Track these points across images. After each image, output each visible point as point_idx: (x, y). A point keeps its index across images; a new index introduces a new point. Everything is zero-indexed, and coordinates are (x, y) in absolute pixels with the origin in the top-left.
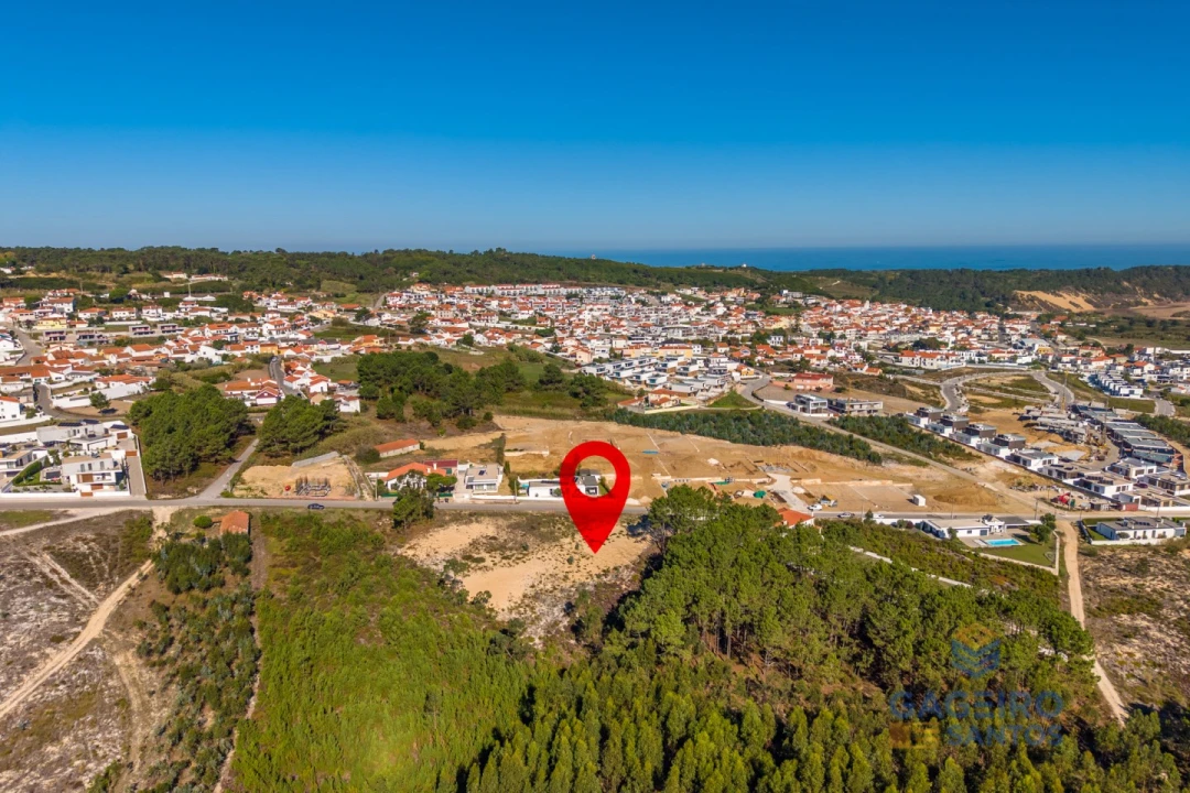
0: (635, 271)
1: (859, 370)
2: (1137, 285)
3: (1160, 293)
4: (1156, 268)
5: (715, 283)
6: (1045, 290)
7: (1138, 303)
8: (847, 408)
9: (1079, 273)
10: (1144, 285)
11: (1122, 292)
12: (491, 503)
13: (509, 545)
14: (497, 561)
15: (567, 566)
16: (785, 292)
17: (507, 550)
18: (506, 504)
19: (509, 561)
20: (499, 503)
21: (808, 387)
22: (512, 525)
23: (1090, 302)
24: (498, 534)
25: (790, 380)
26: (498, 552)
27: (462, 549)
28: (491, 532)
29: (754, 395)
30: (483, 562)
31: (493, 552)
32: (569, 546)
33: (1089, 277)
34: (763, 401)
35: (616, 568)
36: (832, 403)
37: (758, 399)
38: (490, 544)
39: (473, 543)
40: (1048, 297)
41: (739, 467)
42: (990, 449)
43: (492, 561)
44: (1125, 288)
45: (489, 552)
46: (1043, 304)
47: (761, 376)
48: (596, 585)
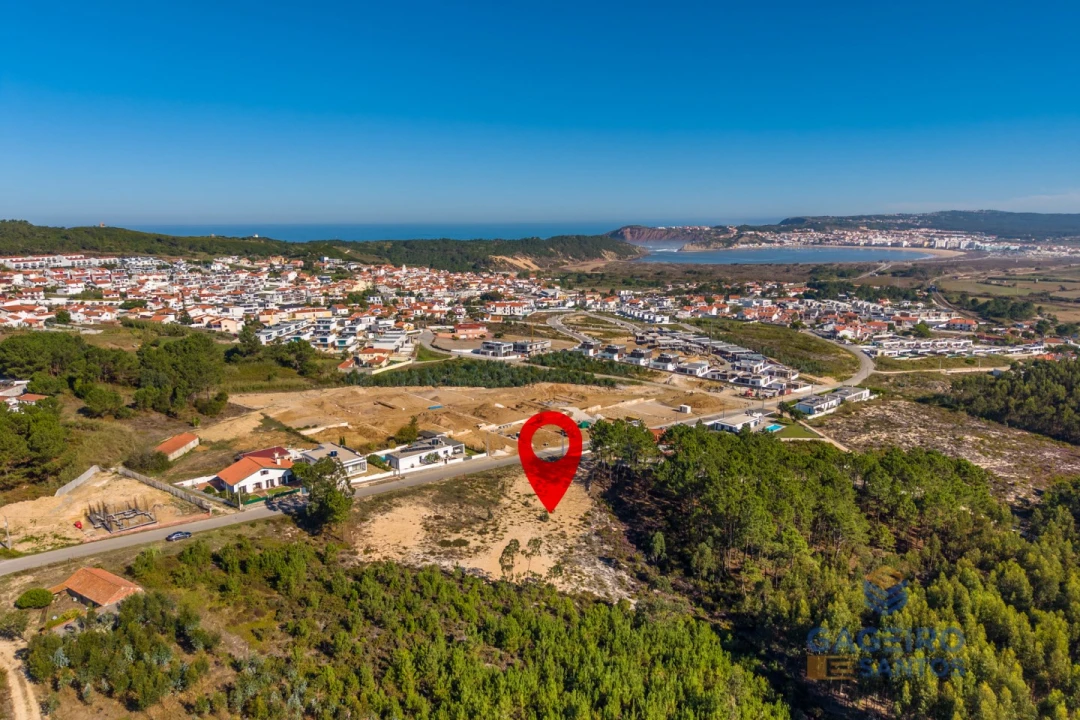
0: (159, 240)
1: (485, 320)
2: (557, 250)
3: (574, 256)
4: (567, 237)
5: (246, 251)
6: (506, 255)
7: (563, 264)
8: (528, 349)
9: (522, 241)
10: (562, 251)
11: (551, 255)
12: (376, 484)
13: (464, 520)
14: (479, 538)
15: (545, 524)
16: (326, 259)
17: (469, 525)
18: (392, 481)
19: (490, 535)
20: (384, 482)
21: (471, 336)
22: (436, 500)
23: (535, 263)
24: (436, 512)
25: (453, 331)
26: (465, 529)
27: (426, 537)
28: (426, 512)
29: (436, 347)
30: (468, 543)
31: (461, 531)
32: (518, 506)
33: (528, 245)
34: (450, 351)
35: (587, 514)
36: (515, 346)
37: (443, 350)
38: (444, 524)
39: (427, 528)
40: (510, 260)
41: (525, 407)
42: (658, 366)
43: (475, 540)
44: (552, 253)
45: (457, 532)
46: (511, 265)
47: (421, 330)
48: (596, 534)
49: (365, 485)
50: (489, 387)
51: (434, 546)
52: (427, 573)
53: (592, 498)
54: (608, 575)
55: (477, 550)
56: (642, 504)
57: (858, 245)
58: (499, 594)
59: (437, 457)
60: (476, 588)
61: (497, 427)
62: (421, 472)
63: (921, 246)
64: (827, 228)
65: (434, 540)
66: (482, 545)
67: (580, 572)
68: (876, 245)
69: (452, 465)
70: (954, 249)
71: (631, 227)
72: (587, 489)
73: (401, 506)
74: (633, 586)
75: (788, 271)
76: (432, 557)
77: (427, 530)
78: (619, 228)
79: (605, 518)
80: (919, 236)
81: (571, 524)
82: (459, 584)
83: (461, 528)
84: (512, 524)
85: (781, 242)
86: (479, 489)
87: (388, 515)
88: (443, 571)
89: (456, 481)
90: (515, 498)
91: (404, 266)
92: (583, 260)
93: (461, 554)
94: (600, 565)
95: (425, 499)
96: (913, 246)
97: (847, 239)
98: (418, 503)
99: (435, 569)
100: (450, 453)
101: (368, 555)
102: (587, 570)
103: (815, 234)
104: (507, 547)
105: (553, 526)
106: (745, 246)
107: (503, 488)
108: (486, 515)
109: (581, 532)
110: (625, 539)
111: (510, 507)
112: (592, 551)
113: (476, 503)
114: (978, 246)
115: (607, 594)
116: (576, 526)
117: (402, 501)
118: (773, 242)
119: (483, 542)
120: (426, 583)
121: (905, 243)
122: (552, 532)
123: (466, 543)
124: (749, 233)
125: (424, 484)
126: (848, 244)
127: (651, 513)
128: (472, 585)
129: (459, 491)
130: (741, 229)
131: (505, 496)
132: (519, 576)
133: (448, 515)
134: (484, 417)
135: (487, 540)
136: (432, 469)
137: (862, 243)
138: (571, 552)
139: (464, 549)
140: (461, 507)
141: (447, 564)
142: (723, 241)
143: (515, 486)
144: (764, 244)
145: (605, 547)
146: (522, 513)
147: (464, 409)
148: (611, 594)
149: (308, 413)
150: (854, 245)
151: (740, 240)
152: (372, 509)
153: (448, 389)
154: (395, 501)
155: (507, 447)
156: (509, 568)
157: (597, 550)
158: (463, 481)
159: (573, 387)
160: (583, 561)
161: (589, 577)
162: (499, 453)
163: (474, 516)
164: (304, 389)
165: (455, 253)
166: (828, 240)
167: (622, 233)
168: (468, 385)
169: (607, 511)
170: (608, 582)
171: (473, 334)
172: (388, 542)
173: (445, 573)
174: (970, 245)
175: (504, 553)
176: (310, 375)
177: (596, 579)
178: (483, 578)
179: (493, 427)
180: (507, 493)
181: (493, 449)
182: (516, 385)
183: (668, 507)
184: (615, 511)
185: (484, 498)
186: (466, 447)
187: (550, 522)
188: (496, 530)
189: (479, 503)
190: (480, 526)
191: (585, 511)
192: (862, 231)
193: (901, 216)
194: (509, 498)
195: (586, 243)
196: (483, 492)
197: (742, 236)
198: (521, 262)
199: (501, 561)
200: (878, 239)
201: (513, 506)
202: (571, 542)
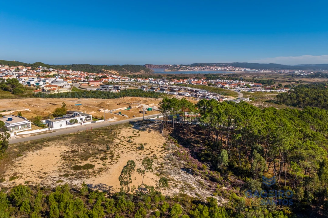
2: (125, 69)
3: (131, 71)
5: (9, 64)
6: (108, 70)
7: (128, 73)
8: (120, 88)
10: (127, 69)
11: (123, 71)
12: (36, 135)
13: (91, 152)
14: (101, 162)
15: (143, 151)
16: (41, 67)
17: (94, 155)
18: (47, 133)
19: (109, 160)
20: (42, 134)
21: (96, 85)
22: (73, 142)
23: (118, 73)
24: (73, 148)
25: (88, 83)
26: (92, 158)
27: (63, 164)
28: (65, 148)
29: (81, 88)
30: (94, 166)
31: (89, 159)
32: (125, 143)
33: (116, 67)
34: (87, 89)
35: (164, 144)
36: (114, 87)
37: (84, 89)
38: (77, 155)
39: (65, 158)
40: (110, 71)
41: (121, 105)
42: (171, 93)
43: (99, 164)
44: (123, 70)
45: (85, 160)
46: (110, 73)
47: (75, 83)
48: (173, 155)
49: (27, 136)
50: (104, 98)
51: (69, 170)
52: (58, 193)
53: (165, 136)
54: (191, 180)
55: (100, 170)
56: (191, 139)
57: (214, 70)
58: (120, 206)
59: (76, 121)
60: (100, 202)
61: (109, 111)
62: (66, 128)
63: (232, 70)
64: (205, 66)
65: (68, 166)
66: (103, 167)
67: (173, 180)
68: (219, 70)
69: (85, 125)
70: (241, 71)
71: (148, 65)
72: (161, 133)
73: (49, 146)
74: (210, 186)
75: (198, 75)
76: (66, 178)
77: (65, 160)
78: (144, 65)
79: (174, 146)
80: (230, 68)
81: (157, 150)
82: (86, 199)
83: (89, 157)
84: (122, 152)
85: (192, 69)
86: (101, 136)
87: (38, 152)
88: (73, 189)
89: (87, 132)
90: (122, 139)
91: (71, 70)
92: (134, 73)
93: (88, 174)
94: (183, 173)
95: (66, 142)
96: (230, 70)
97: (211, 69)
98: (62, 144)
99: (66, 188)
100: (84, 119)
101: (13, 181)
102: (176, 178)
103: (202, 67)
104: (125, 167)
105: (147, 152)
106: (182, 70)
107: (115, 134)
108: (105, 149)
109: (164, 154)
110: (190, 157)
111: (120, 144)
112: (175, 165)
113: (99, 142)
114: (247, 70)
115: (196, 194)
116: (160, 151)
117: (50, 143)
118: (190, 69)
119: (104, 165)
120: (54, 204)
121: (227, 69)
122: (148, 156)
123: (92, 166)
124: (183, 66)
125: (67, 134)
126: (212, 70)
127: (197, 142)
128: (97, 199)
129: (88, 137)
130: (181, 66)
131: (116, 138)
132: (134, 188)
133: (80, 150)
134: (102, 107)
135: (107, 163)
136: (73, 127)
137: (215, 69)
138: (163, 167)
139: (91, 170)
140: (89, 145)
141: (77, 183)
142: (176, 69)
143: (121, 133)
144: (188, 70)
145: (182, 162)
146: (128, 146)
147: (93, 105)
148: (199, 193)
149: (8, 106)
150: (213, 70)
151: (181, 68)
152: (27, 149)
153: (85, 99)
154: (45, 143)
155: (115, 117)
156: (127, 183)
157: (178, 164)
158: (91, 132)
159: (141, 98)
160: (172, 171)
161: (180, 182)
162: (111, 120)
163: (98, 149)
164: (12, 98)
165: (90, 68)
166: (206, 69)
167: (145, 66)
168: (94, 97)
169: (175, 143)
170: (193, 185)
171: (96, 84)
172: (32, 170)
173: (76, 191)
174: (245, 70)
175: (122, 172)
176: (17, 93)
177: (184, 183)
178: (105, 192)
179: (107, 110)
180: (118, 137)
181: (107, 118)
182: (116, 98)
183: (205, 139)
184: (178, 142)
185: (104, 140)
186: (93, 118)
187: (145, 150)
188: (113, 156)
189: (101, 143)
190: (102, 155)
191: (163, 143)
192: (214, 67)
193: (224, 63)
194: (119, 139)
195: (135, 67)
196: (103, 137)
197: (181, 67)
198: (113, 72)
199: (120, 178)
200: (220, 69)
201: (122, 143)
202: (161, 160)
